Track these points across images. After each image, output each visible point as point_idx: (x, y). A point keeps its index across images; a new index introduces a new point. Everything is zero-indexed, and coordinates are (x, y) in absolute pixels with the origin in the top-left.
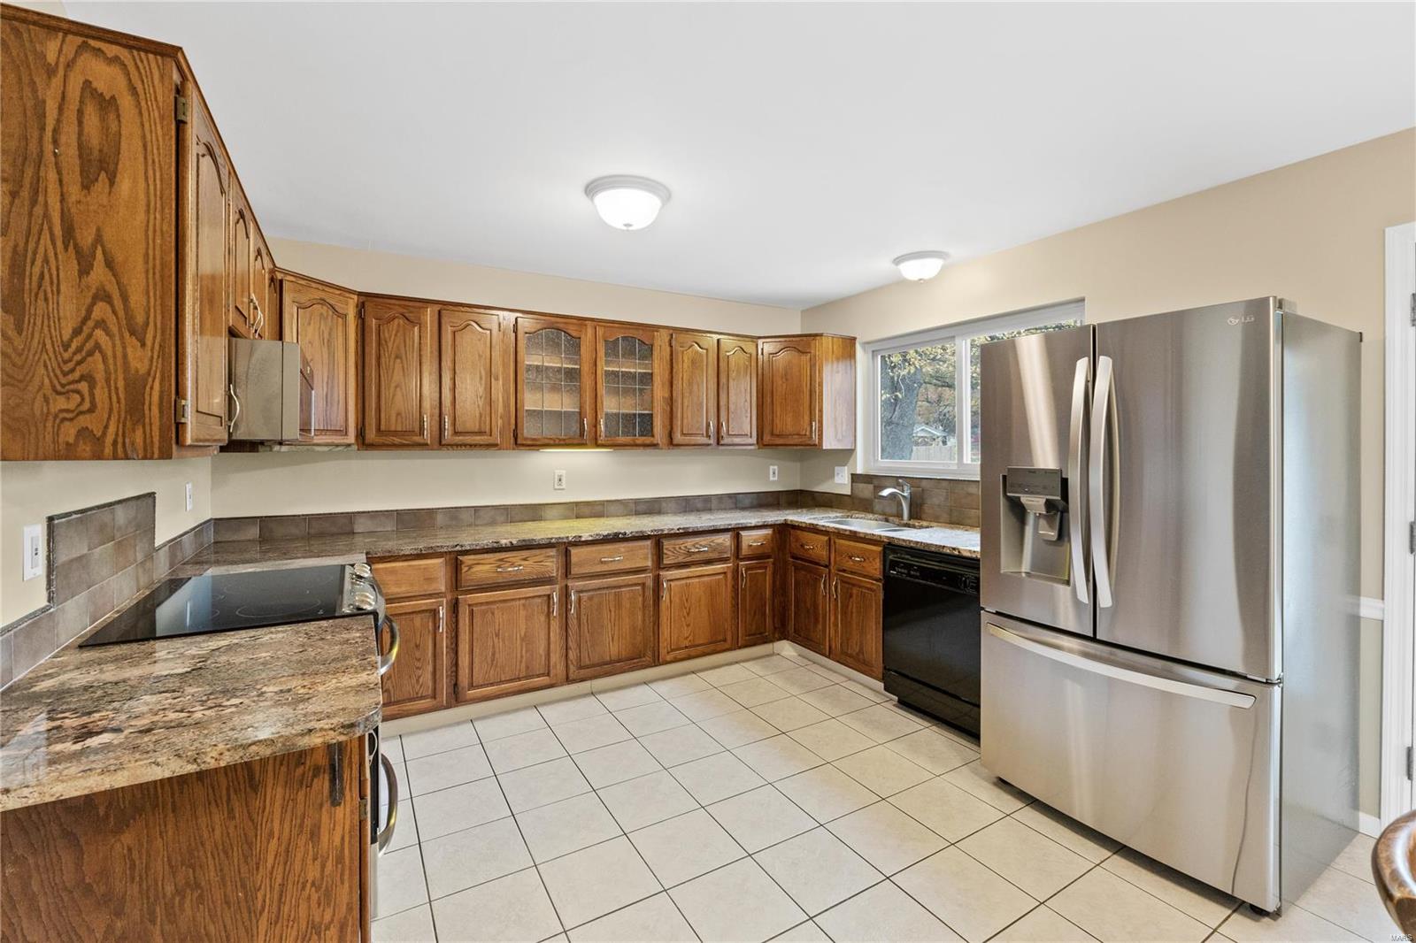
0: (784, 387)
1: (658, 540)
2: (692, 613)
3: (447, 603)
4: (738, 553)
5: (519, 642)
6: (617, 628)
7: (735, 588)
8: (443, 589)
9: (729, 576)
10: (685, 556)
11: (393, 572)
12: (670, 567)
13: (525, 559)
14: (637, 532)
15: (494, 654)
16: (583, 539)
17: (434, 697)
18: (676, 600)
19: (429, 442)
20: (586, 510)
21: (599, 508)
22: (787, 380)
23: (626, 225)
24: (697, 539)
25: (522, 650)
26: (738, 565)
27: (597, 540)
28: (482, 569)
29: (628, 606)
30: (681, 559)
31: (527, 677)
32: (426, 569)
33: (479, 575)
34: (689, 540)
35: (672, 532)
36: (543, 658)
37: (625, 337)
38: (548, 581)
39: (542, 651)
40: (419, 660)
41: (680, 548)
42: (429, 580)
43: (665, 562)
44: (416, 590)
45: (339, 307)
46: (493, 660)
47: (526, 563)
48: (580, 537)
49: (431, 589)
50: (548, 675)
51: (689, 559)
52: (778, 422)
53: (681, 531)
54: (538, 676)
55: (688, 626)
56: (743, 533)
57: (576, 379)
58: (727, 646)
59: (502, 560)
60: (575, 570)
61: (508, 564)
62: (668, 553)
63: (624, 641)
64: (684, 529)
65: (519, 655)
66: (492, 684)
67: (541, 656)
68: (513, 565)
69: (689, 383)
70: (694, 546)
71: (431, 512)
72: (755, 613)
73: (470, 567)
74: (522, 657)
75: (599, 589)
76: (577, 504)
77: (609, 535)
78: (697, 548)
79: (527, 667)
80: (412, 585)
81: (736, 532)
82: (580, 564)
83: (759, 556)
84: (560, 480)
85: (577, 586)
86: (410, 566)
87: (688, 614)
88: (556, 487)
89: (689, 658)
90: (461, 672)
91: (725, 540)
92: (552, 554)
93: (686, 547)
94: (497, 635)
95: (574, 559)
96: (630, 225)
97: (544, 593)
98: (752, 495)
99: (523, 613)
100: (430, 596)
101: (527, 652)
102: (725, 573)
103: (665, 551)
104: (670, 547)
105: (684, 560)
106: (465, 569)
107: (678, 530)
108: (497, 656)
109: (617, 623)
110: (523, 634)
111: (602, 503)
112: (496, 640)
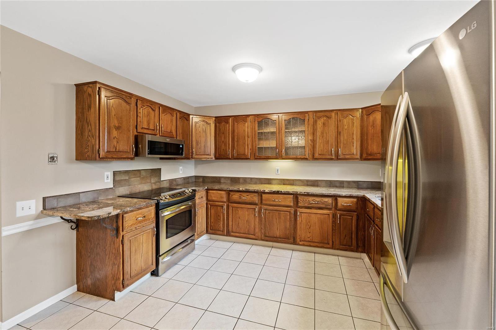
0: (373, 131)
1: (296, 196)
2: (311, 228)
3: (226, 205)
4: (336, 207)
5: (245, 221)
6: (279, 226)
7: (334, 222)
8: (225, 201)
9: (331, 216)
10: (308, 204)
11: (213, 193)
12: (301, 207)
13: (248, 196)
14: (286, 192)
15: (238, 223)
16: (266, 191)
17: (223, 231)
18: (304, 221)
19: (231, 158)
20: (287, 182)
21: (292, 182)
22: (374, 127)
23: (247, 81)
24: (315, 198)
25: (246, 225)
26: (336, 212)
27: (271, 192)
28: (235, 197)
29: (283, 218)
30: (306, 205)
31: (248, 234)
32: (221, 194)
33: (234, 198)
34: (310, 198)
35: (302, 193)
36: (253, 229)
37: (293, 118)
38: (255, 204)
39: (252, 226)
40: (219, 220)
41: (306, 200)
42: (222, 197)
43: (299, 205)
44: (219, 200)
45: (208, 122)
46: (238, 225)
47: (247, 197)
48: (265, 190)
49: (222, 200)
50: (255, 235)
51: (310, 205)
52: (370, 148)
53: (306, 193)
54: (252, 235)
55: (310, 233)
56: (339, 199)
57: (275, 135)
58: (329, 246)
59: (241, 195)
60: (264, 202)
61: (242, 196)
62: (300, 201)
63: (282, 231)
64: (307, 193)
65: (246, 226)
66: (238, 233)
67: (252, 228)
68: (244, 197)
69: (322, 133)
70: (313, 200)
71: (239, 178)
72: (346, 236)
73: (232, 195)
74: (246, 227)
75: (272, 210)
76: (284, 180)
77: (275, 191)
78: (314, 202)
79: (248, 231)
80: (218, 198)
81: (335, 197)
82: (266, 200)
83: (347, 210)
84: (278, 171)
85: (265, 207)
86: (217, 193)
87: (310, 228)
88: (276, 173)
89: (310, 246)
90: (230, 227)
91: (329, 200)
92: (256, 195)
93: (309, 200)
94: (239, 218)
95: (263, 198)
96: (248, 81)
97: (253, 208)
98: (368, 183)
99: (247, 213)
100: (222, 202)
101: (248, 226)
102: (329, 214)
103: (299, 201)
104: (301, 199)
105: (308, 206)
106: (231, 196)
107: (304, 193)
108: (239, 224)
109: (279, 224)
110: (247, 220)
111: (293, 180)
112: (239, 219)
